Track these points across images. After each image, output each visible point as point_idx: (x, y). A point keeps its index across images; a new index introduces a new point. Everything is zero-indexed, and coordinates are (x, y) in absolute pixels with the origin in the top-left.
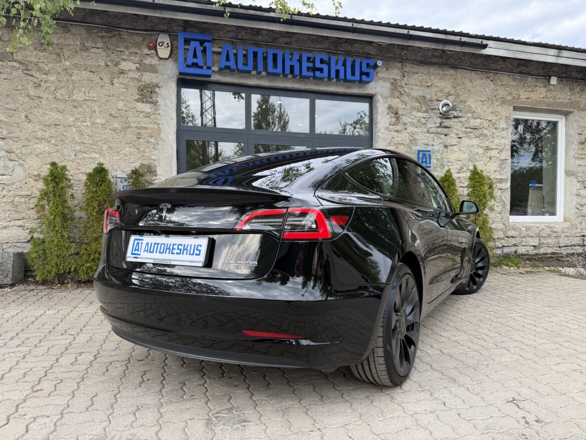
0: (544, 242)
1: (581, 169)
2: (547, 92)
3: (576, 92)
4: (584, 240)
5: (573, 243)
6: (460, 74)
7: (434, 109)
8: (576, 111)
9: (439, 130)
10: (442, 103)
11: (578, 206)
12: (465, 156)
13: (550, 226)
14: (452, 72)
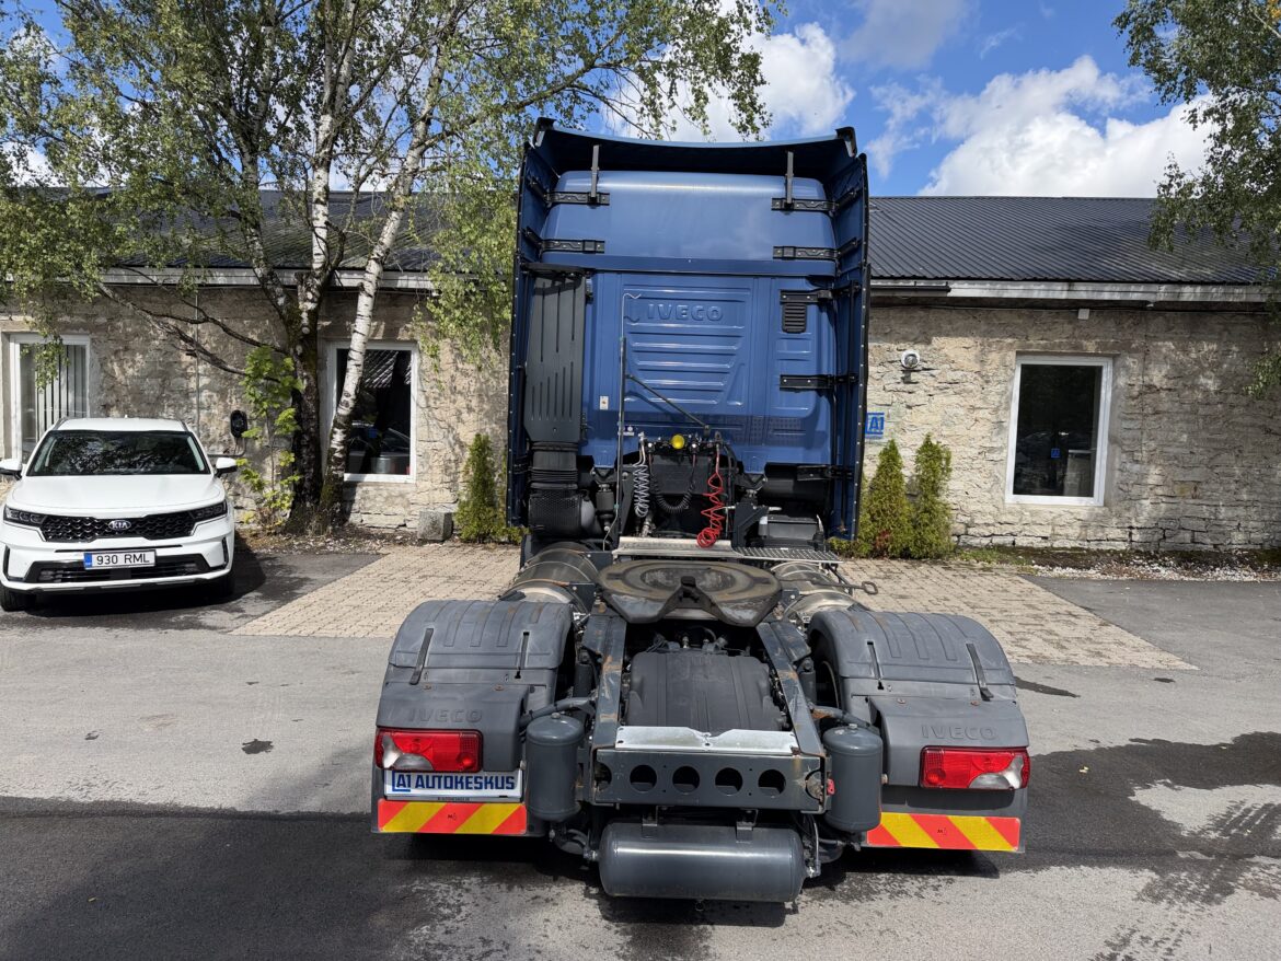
0: (1061, 533)
1: (1130, 433)
2: (1074, 329)
3: (1125, 326)
4: (1131, 534)
5: (1110, 536)
6: (933, 315)
7: (893, 362)
8: (1124, 353)
9: (901, 386)
10: (904, 354)
11: (1121, 486)
12: (939, 418)
13: (1072, 511)
14: (922, 313)
